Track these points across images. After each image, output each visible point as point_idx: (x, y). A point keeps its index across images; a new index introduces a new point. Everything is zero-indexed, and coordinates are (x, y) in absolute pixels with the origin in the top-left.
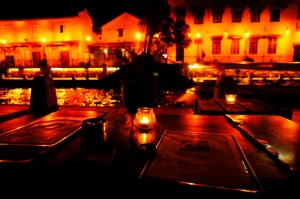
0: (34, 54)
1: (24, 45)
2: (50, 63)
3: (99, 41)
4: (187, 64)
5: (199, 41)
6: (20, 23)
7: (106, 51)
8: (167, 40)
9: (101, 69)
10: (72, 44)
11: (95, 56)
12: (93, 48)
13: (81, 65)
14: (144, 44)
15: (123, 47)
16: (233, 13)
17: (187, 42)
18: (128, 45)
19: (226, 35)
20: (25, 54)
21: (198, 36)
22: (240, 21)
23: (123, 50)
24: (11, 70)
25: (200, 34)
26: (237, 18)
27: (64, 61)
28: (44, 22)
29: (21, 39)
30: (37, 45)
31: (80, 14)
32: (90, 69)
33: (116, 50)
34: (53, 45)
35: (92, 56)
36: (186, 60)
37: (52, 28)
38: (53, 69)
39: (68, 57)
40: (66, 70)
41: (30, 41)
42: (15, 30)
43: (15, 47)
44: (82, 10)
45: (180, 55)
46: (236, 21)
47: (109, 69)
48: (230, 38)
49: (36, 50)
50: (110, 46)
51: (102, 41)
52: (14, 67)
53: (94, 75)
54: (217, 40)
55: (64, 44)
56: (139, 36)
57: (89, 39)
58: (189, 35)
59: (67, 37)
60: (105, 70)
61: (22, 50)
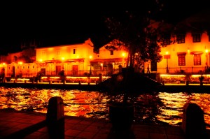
0: (57, 67)
1: (51, 62)
2: (66, 73)
3: (97, 58)
4: (159, 74)
5: (168, 57)
6: (51, 49)
7: (102, 65)
8: (144, 58)
9: (98, 77)
10: (81, 60)
11: (95, 68)
12: (93, 63)
13: (86, 75)
14: (127, 60)
15: (114, 62)
16: (193, 36)
17: (159, 58)
18: (118, 60)
19: (189, 51)
20: (52, 68)
21: (167, 53)
22: (200, 41)
23: (113, 64)
24: (43, 78)
25: (169, 53)
26: (197, 39)
27: (75, 71)
28: (64, 48)
29: (50, 58)
30: (59, 62)
31: (87, 42)
32: (91, 77)
33: (108, 64)
34: (68, 62)
35: (93, 68)
36: (159, 71)
37: (69, 51)
38: (68, 77)
39: (77, 69)
40: (75, 78)
41: (55, 59)
42: (48, 53)
43: (46, 63)
44: (87, 39)
45: (154, 67)
46: (196, 41)
47: (103, 77)
48: (192, 53)
49: (59, 65)
50: (105, 61)
51: (100, 58)
52: (45, 76)
53: (93, 81)
54: (182, 56)
55: (75, 61)
56: (124, 54)
57: (91, 57)
58: (161, 53)
59: (77, 56)
60: (101, 78)
61: (50, 65)
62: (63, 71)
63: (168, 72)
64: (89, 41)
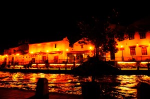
0: (43, 57)
1: (39, 54)
2: (50, 61)
3: (72, 51)
4: (117, 61)
5: (123, 49)
6: (39, 45)
7: (75, 55)
8: (105, 50)
9: (73, 64)
10: (60, 52)
11: (70, 58)
12: (69, 54)
13: (63, 62)
14: (94, 51)
15: (84, 53)
16: (140, 34)
17: (117, 50)
18: (87, 52)
19: (137, 45)
20: (40, 58)
21: (122, 46)
22: (145, 38)
23: (83, 54)
24: (33, 65)
25: (123, 46)
26: (143, 36)
27: (56, 60)
28: (49, 44)
29: (39, 51)
30: (45, 53)
31: (64, 39)
32: (67, 65)
33: (80, 54)
34: (51, 53)
35: (69, 58)
36: (116, 59)
37: (52, 46)
38: (51, 64)
39: (57, 58)
40: (56, 65)
41: (42, 51)
42: (37, 47)
43: (36, 54)
44: (65, 37)
45: (113, 57)
46: (143, 38)
47: (77, 64)
48: (140, 46)
49: (44, 55)
50: (77, 53)
51: (74, 50)
52: (34, 63)
53: (69, 67)
54: (133, 48)
55: (56, 52)
56: (91, 48)
57: (67, 50)
58: (117, 46)
59: (58, 49)
60: (74, 65)
61: (38, 55)
62: (48, 60)
63: (123, 60)
64: (66, 39)
